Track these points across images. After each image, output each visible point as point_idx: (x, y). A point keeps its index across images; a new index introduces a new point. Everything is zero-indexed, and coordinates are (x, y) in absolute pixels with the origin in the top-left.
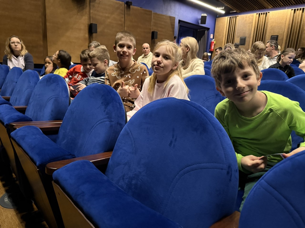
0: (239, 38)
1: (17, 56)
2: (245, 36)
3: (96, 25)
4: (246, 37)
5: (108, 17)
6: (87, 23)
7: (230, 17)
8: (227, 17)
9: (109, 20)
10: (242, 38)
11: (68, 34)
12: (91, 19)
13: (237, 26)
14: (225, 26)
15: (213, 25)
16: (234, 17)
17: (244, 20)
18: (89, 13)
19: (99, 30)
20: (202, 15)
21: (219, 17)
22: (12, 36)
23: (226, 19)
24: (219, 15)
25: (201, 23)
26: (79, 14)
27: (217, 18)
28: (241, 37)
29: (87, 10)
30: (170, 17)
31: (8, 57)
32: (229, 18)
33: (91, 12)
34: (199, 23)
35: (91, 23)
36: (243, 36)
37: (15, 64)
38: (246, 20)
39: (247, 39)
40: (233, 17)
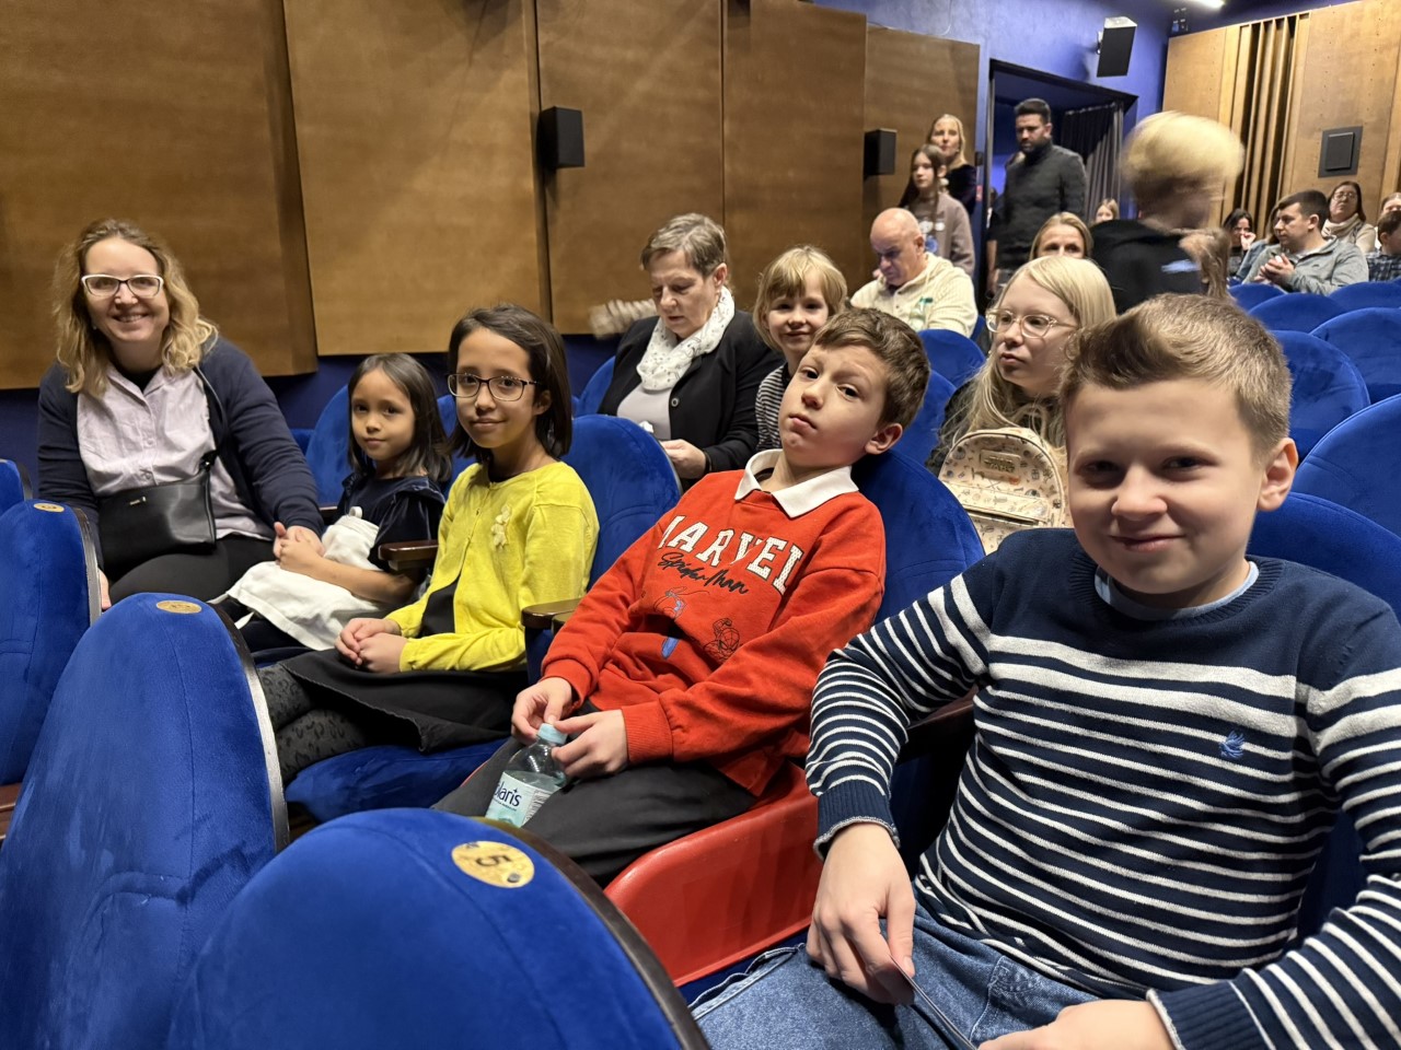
0: (1320, 135)
1: (143, 378)
2: (1353, 125)
3: (576, 116)
4: (1361, 129)
5: (637, 69)
6: (527, 108)
7: (1256, 28)
8: (1233, 29)
9: (642, 86)
10: (1331, 136)
11: (423, 182)
12: (543, 86)
13: (1300, 70)
14: (1228, 77)
15: (1153, 81)
16: (1279, 23)
17: (1347, 32)
18: (534, 52)
19: (591, 144)
20: (1110, 24)
21: (1182, 33)
22: (93, 232)
23: (1232, 40)
24: (1182, 21)
25: (1101, 73)
26: (477, 57)
27: (1171, 40)
28: (1326, 133)
29: (525, 33)
30: (955, 47)
31: (73, 388)
32: (1247, 32)
33: (541, 42)
34: (1086, 73)
35: (544, 108)
36: (1340, 126)
37: (132, 436)
38: (1355, 35)
39: (1367, 141)
40: (1273, 26)
